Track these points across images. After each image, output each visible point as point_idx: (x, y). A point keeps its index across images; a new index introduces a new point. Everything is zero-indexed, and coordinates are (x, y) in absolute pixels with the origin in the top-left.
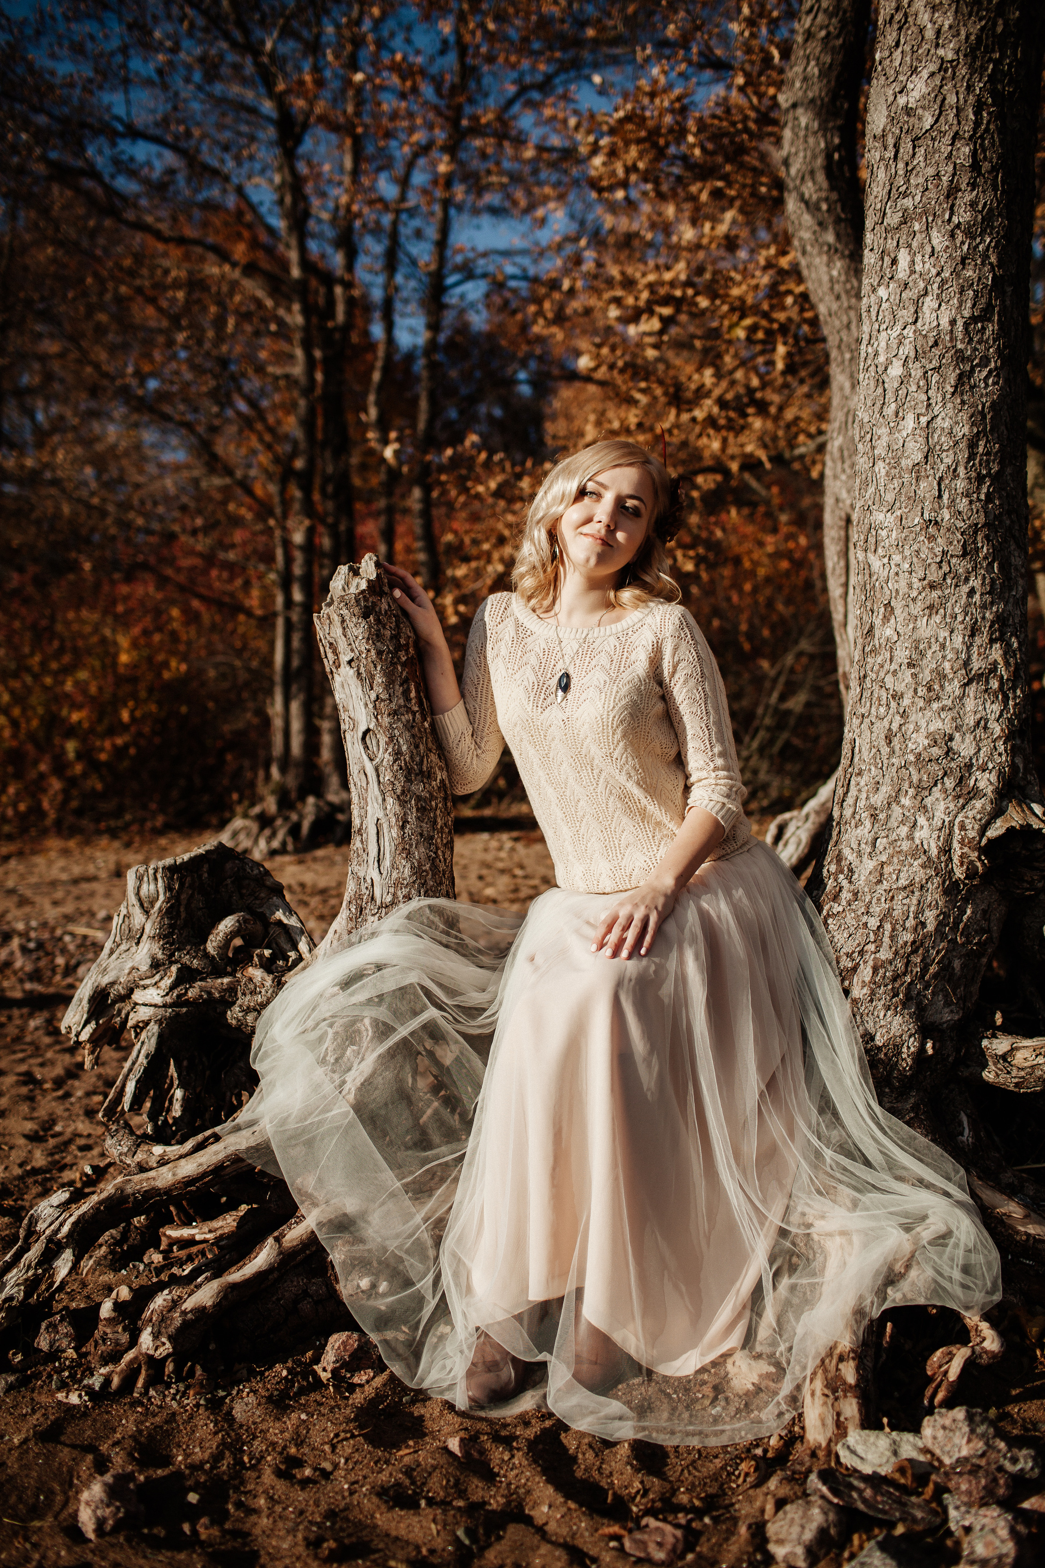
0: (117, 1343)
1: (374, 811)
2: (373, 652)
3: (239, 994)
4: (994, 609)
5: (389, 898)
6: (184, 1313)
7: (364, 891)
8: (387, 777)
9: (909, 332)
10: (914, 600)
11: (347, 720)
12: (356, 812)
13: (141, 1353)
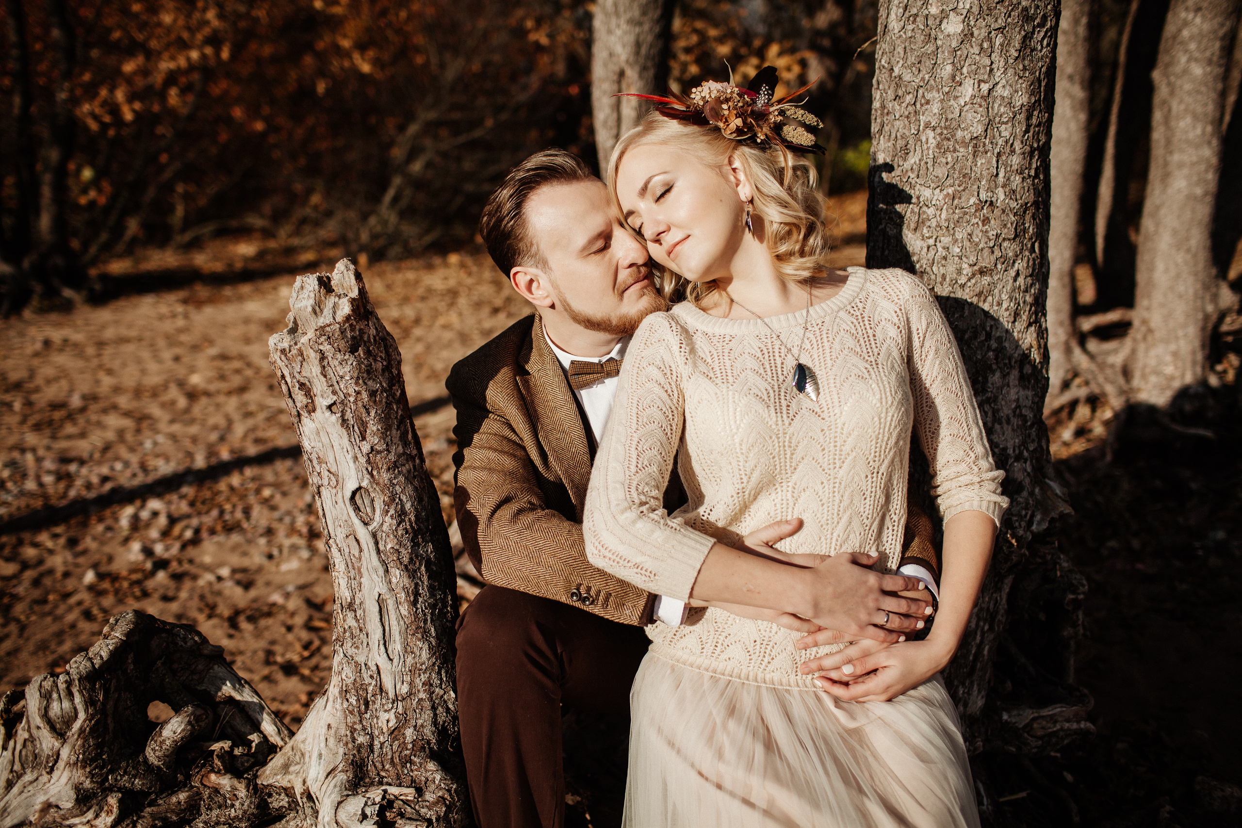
1: (373, 582)
2: (365, 395)
3: (203, 810)
4: (1033, 291)
5: (405, 689)
7: (367, 680)
8: (390, 544)
10: (963, 286)
11: (325, 474)
12: (343, 582)
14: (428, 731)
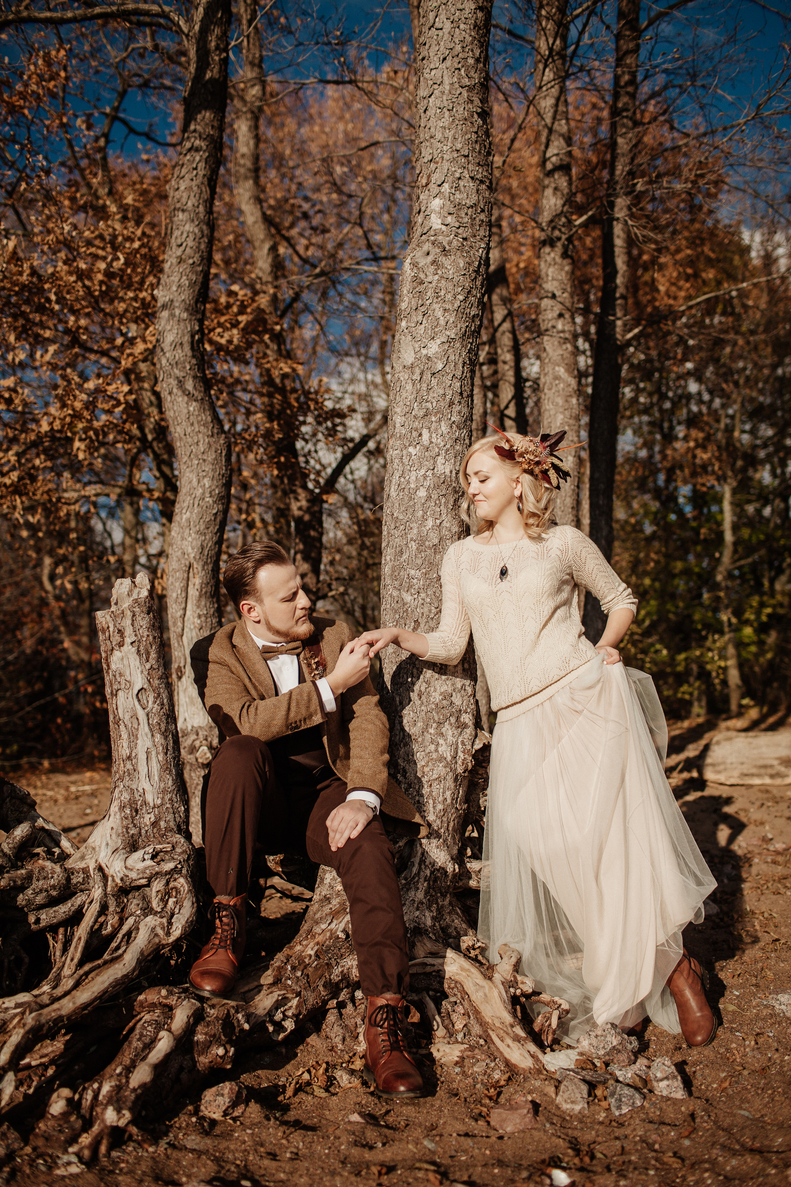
0: (72, 1128)
1: (144, 742)
2: (151, 638)
3: (34, 880)
6: (134, 1090)
7: (137, 798)
8: (155, 720)
9: (430, 473)
11: (123, 682)
12: (125, 745)
13: (106, 1127)
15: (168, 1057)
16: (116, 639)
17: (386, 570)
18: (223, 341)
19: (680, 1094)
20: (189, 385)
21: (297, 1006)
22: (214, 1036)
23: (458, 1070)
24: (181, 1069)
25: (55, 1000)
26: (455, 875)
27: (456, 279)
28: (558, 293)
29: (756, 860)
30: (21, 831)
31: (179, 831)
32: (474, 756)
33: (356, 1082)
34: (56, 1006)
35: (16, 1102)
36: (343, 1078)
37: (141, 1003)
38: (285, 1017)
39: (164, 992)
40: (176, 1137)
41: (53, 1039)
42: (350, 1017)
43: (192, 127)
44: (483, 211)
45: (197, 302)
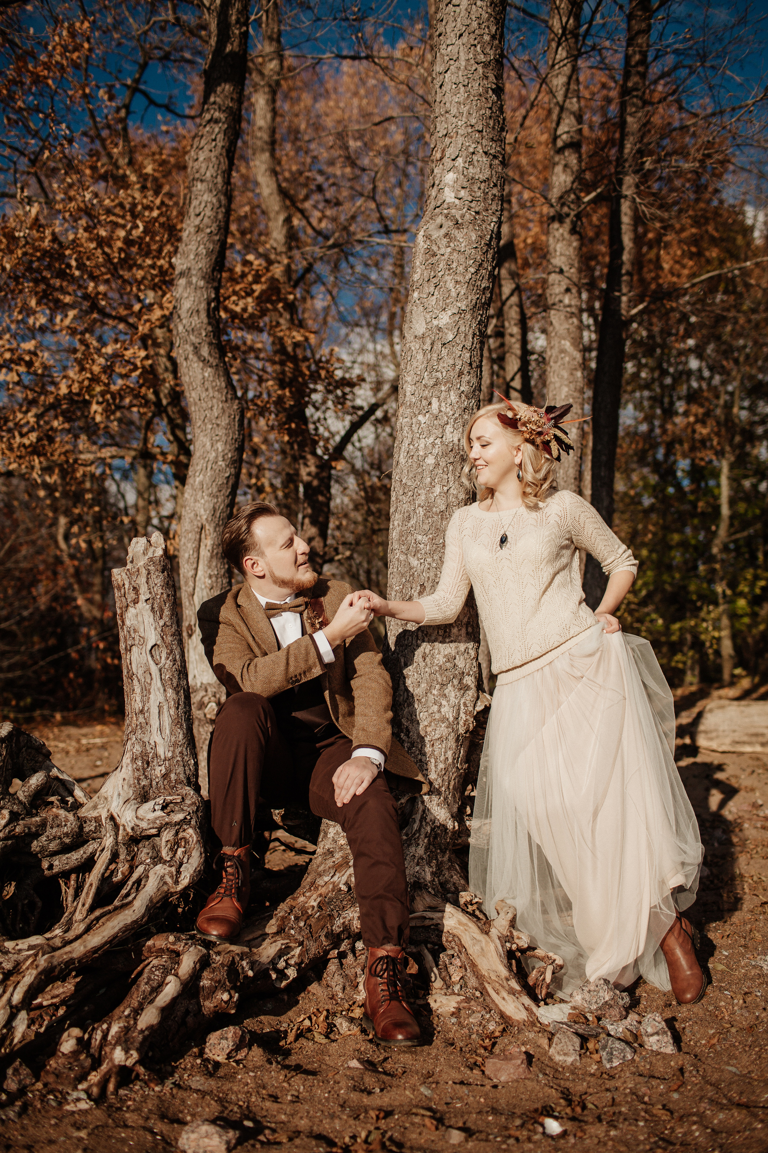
0: (82, 1066)
1: (157, 696)
2: (164, 596)
3: (48, 828)
5: (170, 755)
6: (142, 1031)
7: (149, 750)
8: (167, 677)
9: (438, 441)
11: (137, 638)
12: (138, 699)
13: (114, 1066)
14: (182, 776)
15: (174, 1001)
16: (131, 596)
17: (394, 535)
18: (238, 309)
19: (669, 1049)
20: (205, 351)
21: (300, 955)
22: (219, 982)
23: (454, 1020)
24: (187, 1012)
25: (67, 943)
26: (454, 832)
27: (468, 252)
28: (565, 268)
29: (746, 825)
30: (36, 780)
31: (189, 784)
32: (475, 718)
33: (356, 1030)
34: (67, 949)
35: (28, 1040)
36: (343, 1025)
37: (150, 948)
38: (288, 965)
39: (171, 938)
40: (181, 1078)
41: (64, 980)
42: (350, 967)
43: (212, 99)
44: (495, 185)
45: (213, 270)
